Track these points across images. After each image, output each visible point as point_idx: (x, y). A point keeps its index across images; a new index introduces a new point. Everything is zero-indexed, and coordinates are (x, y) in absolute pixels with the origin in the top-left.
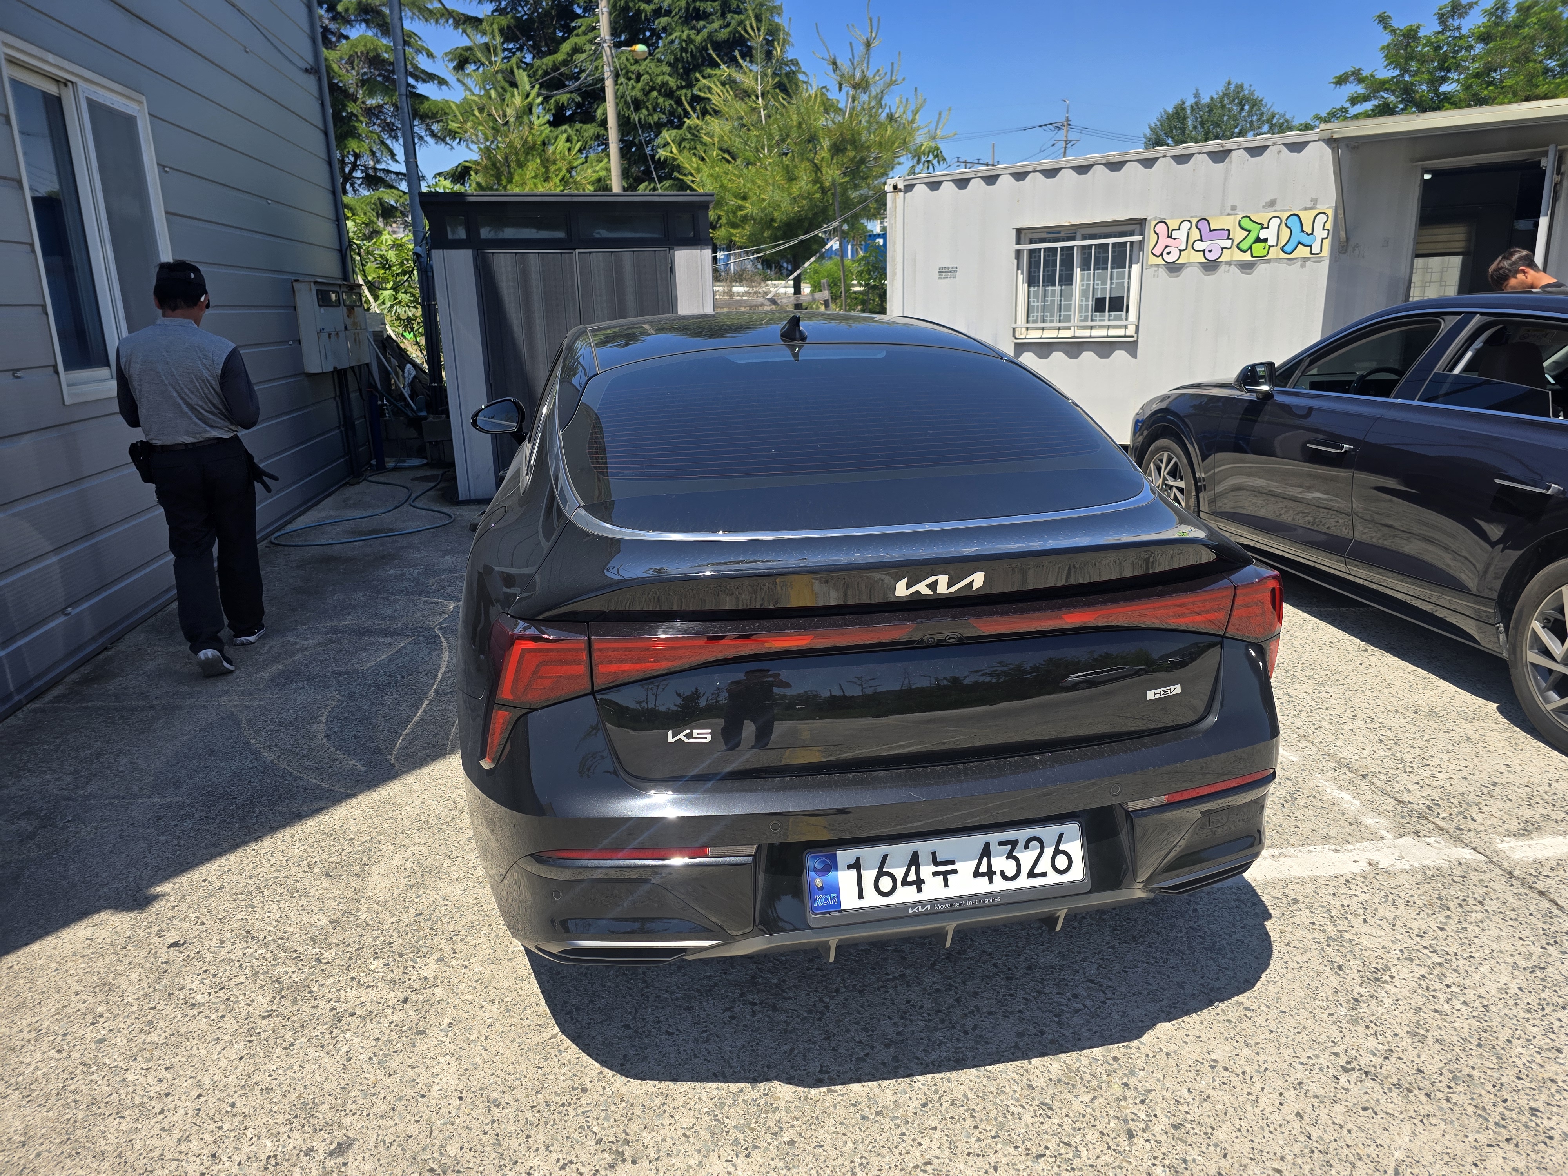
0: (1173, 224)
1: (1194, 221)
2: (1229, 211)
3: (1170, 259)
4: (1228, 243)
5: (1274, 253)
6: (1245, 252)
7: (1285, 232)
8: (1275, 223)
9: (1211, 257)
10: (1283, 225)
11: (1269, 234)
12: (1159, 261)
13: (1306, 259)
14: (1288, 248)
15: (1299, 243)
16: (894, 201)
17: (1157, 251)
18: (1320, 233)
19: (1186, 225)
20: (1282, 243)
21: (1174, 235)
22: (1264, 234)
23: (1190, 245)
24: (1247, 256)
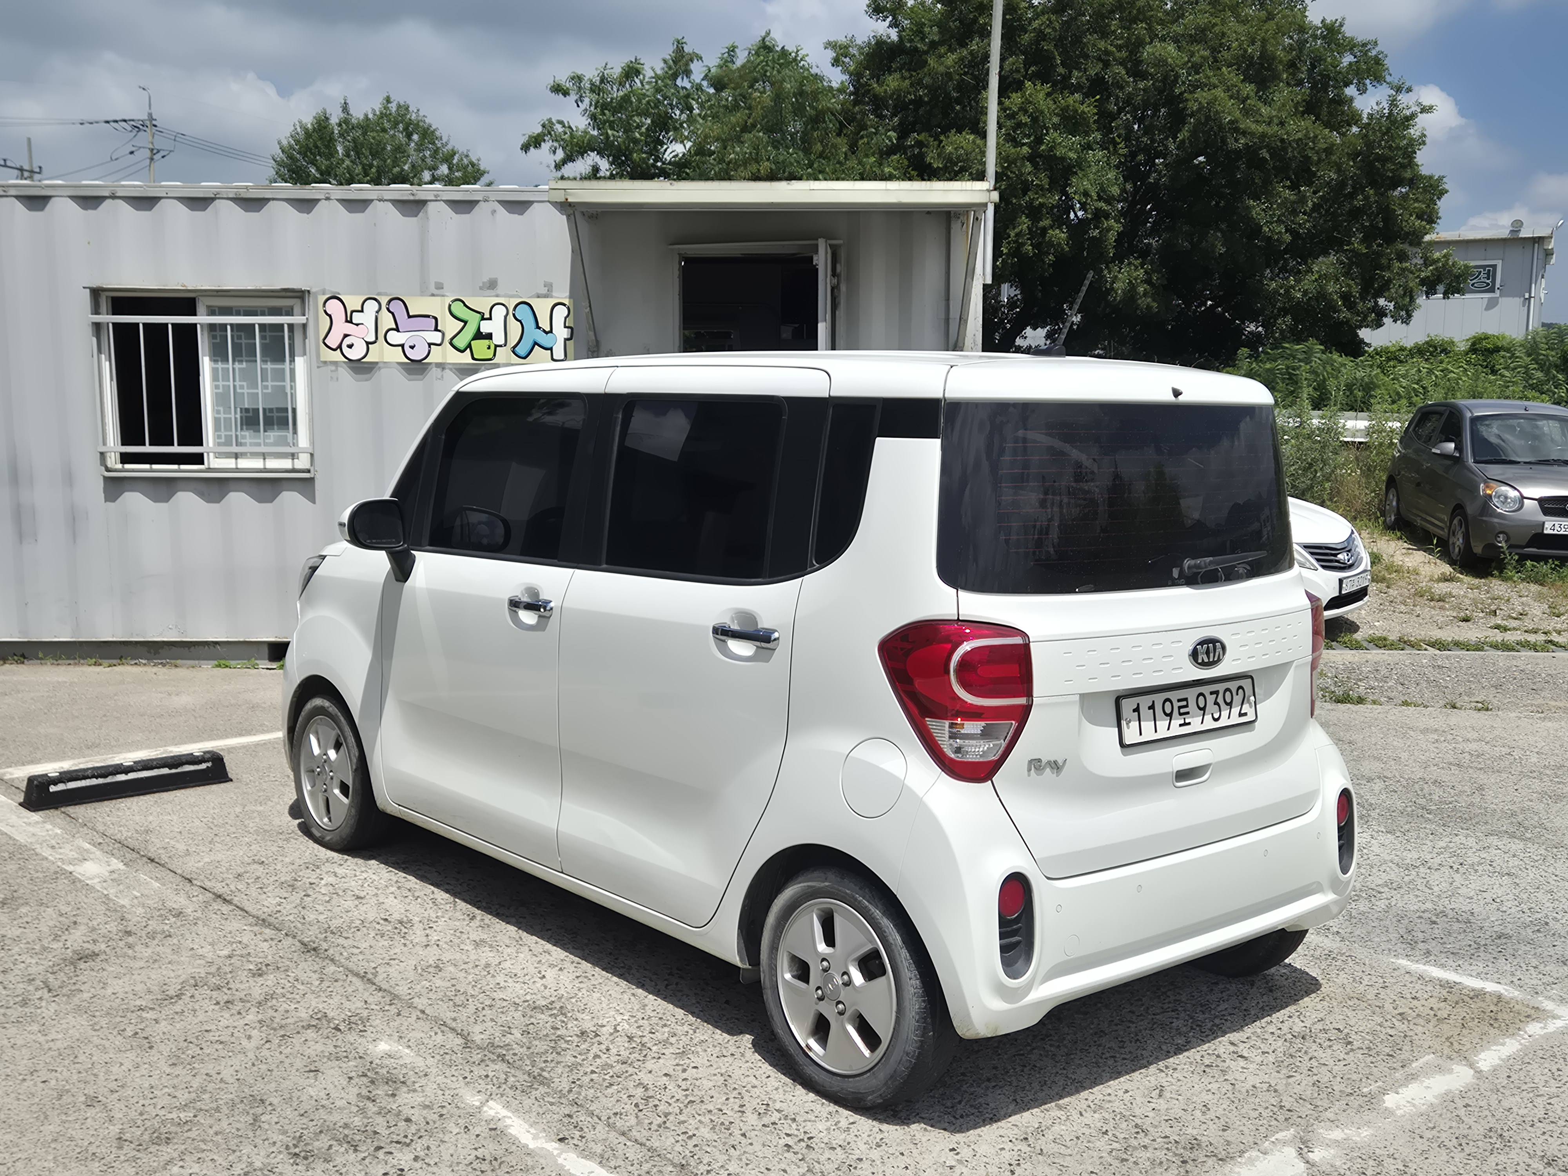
0: (353, 303)
1: (384, 301)
2: (433, 289)
3: (353, 354)
5: (503, 356)
6: (462, 351)
7: (515, 327)
8: (499, 312)
9: (414, 355)
10: (511, 316)
11: (494, 328)
12: (337, 356)
14: (522, 350)
15: (536, 343)
17: (333, 341)
18: (560, 333)
19: (371, 306)
20: (513, 341)
22: (486, 327)
23: (379, 335)
24: (466, 358)
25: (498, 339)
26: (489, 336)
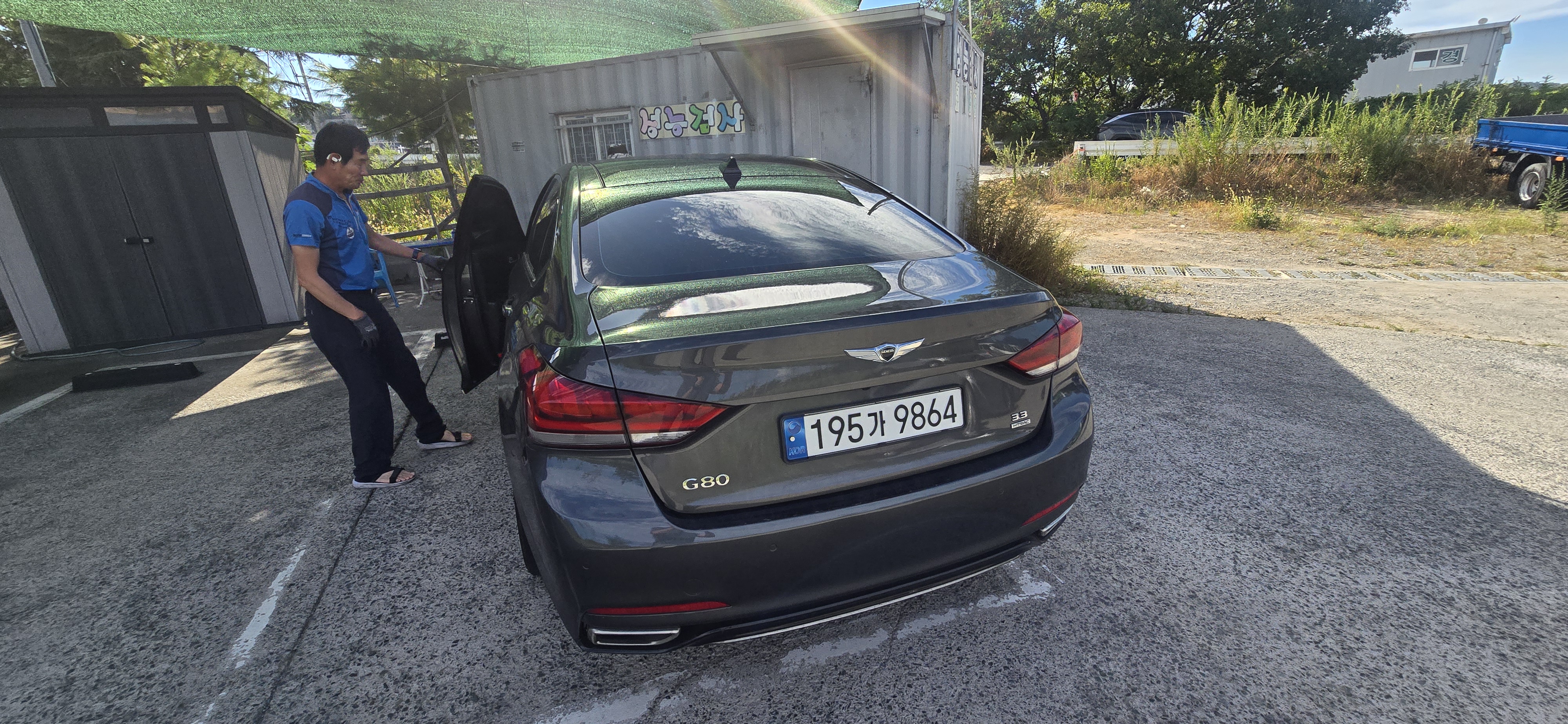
0: (650, 110)
1: (663, 108)
2: (682, 101)
3: (653, 135)
4: (684, 124)
5: (715, 131)
6: (696, 130)
7: (717, 116)
8: (710, 109)
9: (677, 134)
10: (716, 111)
11: (709, 117)
12: (645, 137)
13: (733, 135)
14: (722, 128)
15: (727, 124)
16: (474, 94)
17: (644, 131)
18: (738, 117)
19: (658, 111)
20: (717, 124)
21: (653, 117)
22: (705, 118)
23: (662, 125)
24: (698, 133)
25: (711, 123)
26: (707, 122)
